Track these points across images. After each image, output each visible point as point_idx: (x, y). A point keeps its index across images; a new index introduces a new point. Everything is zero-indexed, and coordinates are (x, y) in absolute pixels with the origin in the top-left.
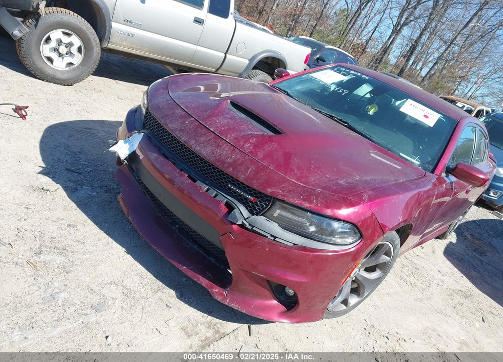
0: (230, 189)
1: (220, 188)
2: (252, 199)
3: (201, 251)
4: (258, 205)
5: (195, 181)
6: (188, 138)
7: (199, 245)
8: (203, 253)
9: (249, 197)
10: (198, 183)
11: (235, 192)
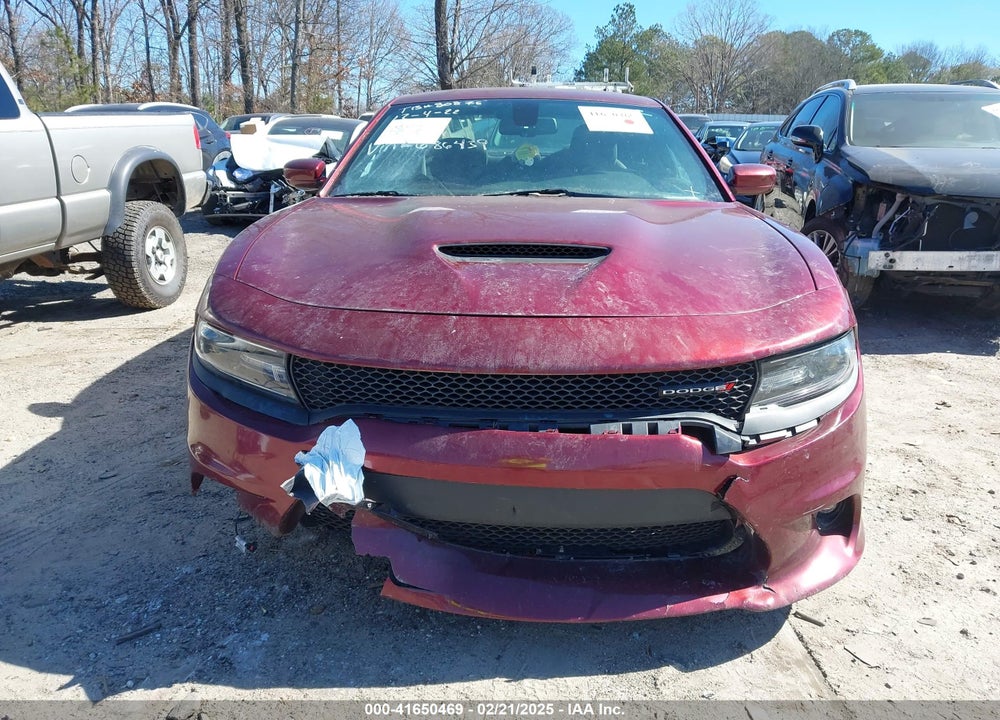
0: (665, 399)
1: (643, 409)
2: (724, 387)
3: (647, 560)
4: (737, 394)
5: (587, 431)
6: (499, 355)
7: (638, 552)
8: (653, 559)
9: (717, 388)
10: (597, 429)
11: (679, 399)
